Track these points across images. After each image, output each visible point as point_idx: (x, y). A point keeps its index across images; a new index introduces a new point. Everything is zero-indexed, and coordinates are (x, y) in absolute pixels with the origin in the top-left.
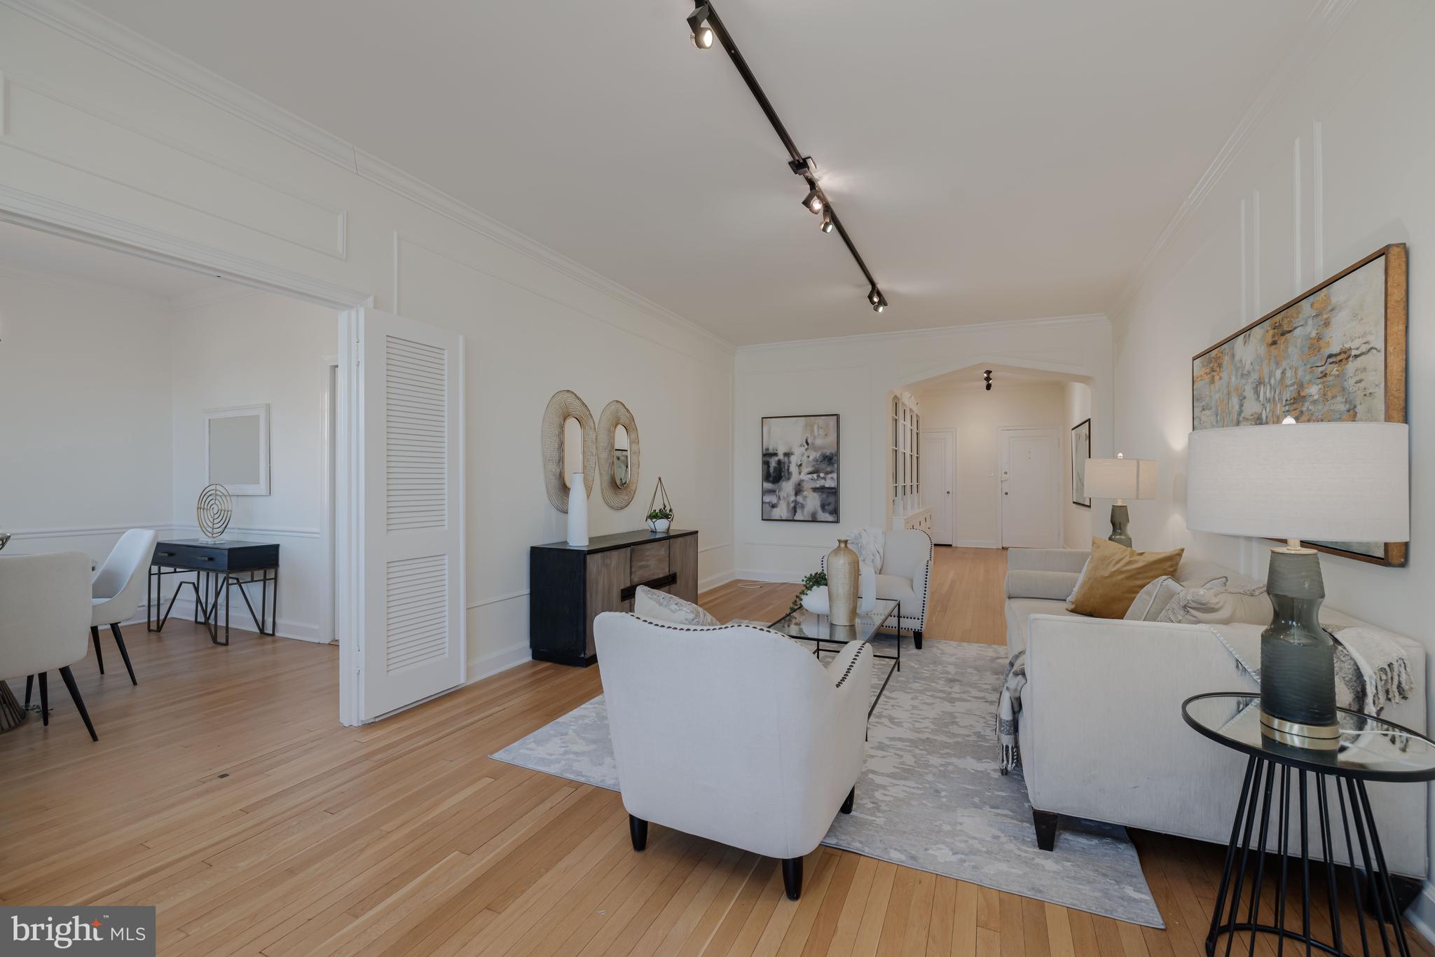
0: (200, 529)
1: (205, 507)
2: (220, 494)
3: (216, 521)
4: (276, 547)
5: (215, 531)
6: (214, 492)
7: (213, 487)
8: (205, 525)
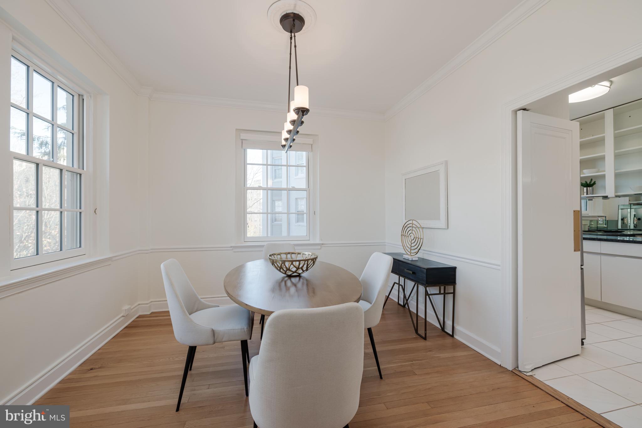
0: (402, 247)
1: (406, 235)
2: (415, 226)
3: (413, 245)
4: (454, 269)
5: (412, 251)
6: (411, 225)
7: (411, 222)
8: (406, 245)
